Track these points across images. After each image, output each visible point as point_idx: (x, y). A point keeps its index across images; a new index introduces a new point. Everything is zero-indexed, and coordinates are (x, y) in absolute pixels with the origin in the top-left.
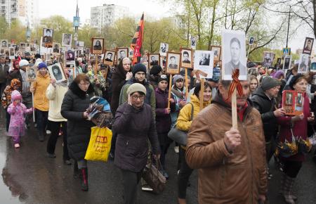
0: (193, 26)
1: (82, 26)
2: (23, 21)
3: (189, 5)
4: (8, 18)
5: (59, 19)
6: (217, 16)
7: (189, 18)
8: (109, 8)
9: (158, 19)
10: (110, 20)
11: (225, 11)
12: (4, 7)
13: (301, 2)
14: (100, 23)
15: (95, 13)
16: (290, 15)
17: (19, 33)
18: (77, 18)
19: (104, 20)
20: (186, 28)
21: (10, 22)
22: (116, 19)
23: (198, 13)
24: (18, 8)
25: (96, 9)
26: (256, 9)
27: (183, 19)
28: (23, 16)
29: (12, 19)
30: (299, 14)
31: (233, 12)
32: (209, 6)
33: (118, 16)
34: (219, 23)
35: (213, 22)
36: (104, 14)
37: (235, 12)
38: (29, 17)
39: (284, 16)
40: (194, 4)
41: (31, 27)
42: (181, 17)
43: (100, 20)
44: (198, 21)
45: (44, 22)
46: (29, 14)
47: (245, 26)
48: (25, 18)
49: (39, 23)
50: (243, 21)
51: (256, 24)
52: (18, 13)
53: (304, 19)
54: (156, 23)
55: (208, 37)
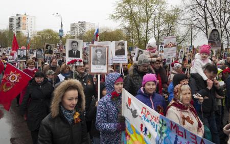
0: (135, 34)
1: (65, 35)
2: (24, 33)
3: (132, 22)
4: (14, 31)
5: (49, 31)
6: (149, 27)
7: (132, 29)
8: (82, 24)
9: (113, 30)
10: (83, 31)
11: (153, 25)
12: (12, 24)
13: (198, 19)
14: (76, 34)
15: (73, 27)
16: (192, 26)
17: (22, 41)
18: (61, 31)
19: (79, 31)
20: (131, 35)
21: (16, 34)
22: (87, 30)
23: (137, 26)
24: (21, 25)
25: (74, 24)
26: (172, 23)
27: (128, 29)
28: (25, 29)
29: (17, 32)
30: (197, 25)
31: (159, 25)
32: (144, 22)
33: (88, 28)
34: (151, 32)
35: (147, 31)
36: (79, 28)
37: (160, 25)
38: (29, 30)
39: (189, 27)
40: (135, 21)
41: (30, 36)
42: (127, 28)
43: (77, 31)
44: (138, 31)
45: (39, 33)
46: (29, 28)
47: (166, 33)
48: (26, 31)
49: (36, 34)
50: (165, 30)
51: (172, 32)
52: (21, 28)
53: (200, 28)
54: (112, 33)
55: (144, 40)
